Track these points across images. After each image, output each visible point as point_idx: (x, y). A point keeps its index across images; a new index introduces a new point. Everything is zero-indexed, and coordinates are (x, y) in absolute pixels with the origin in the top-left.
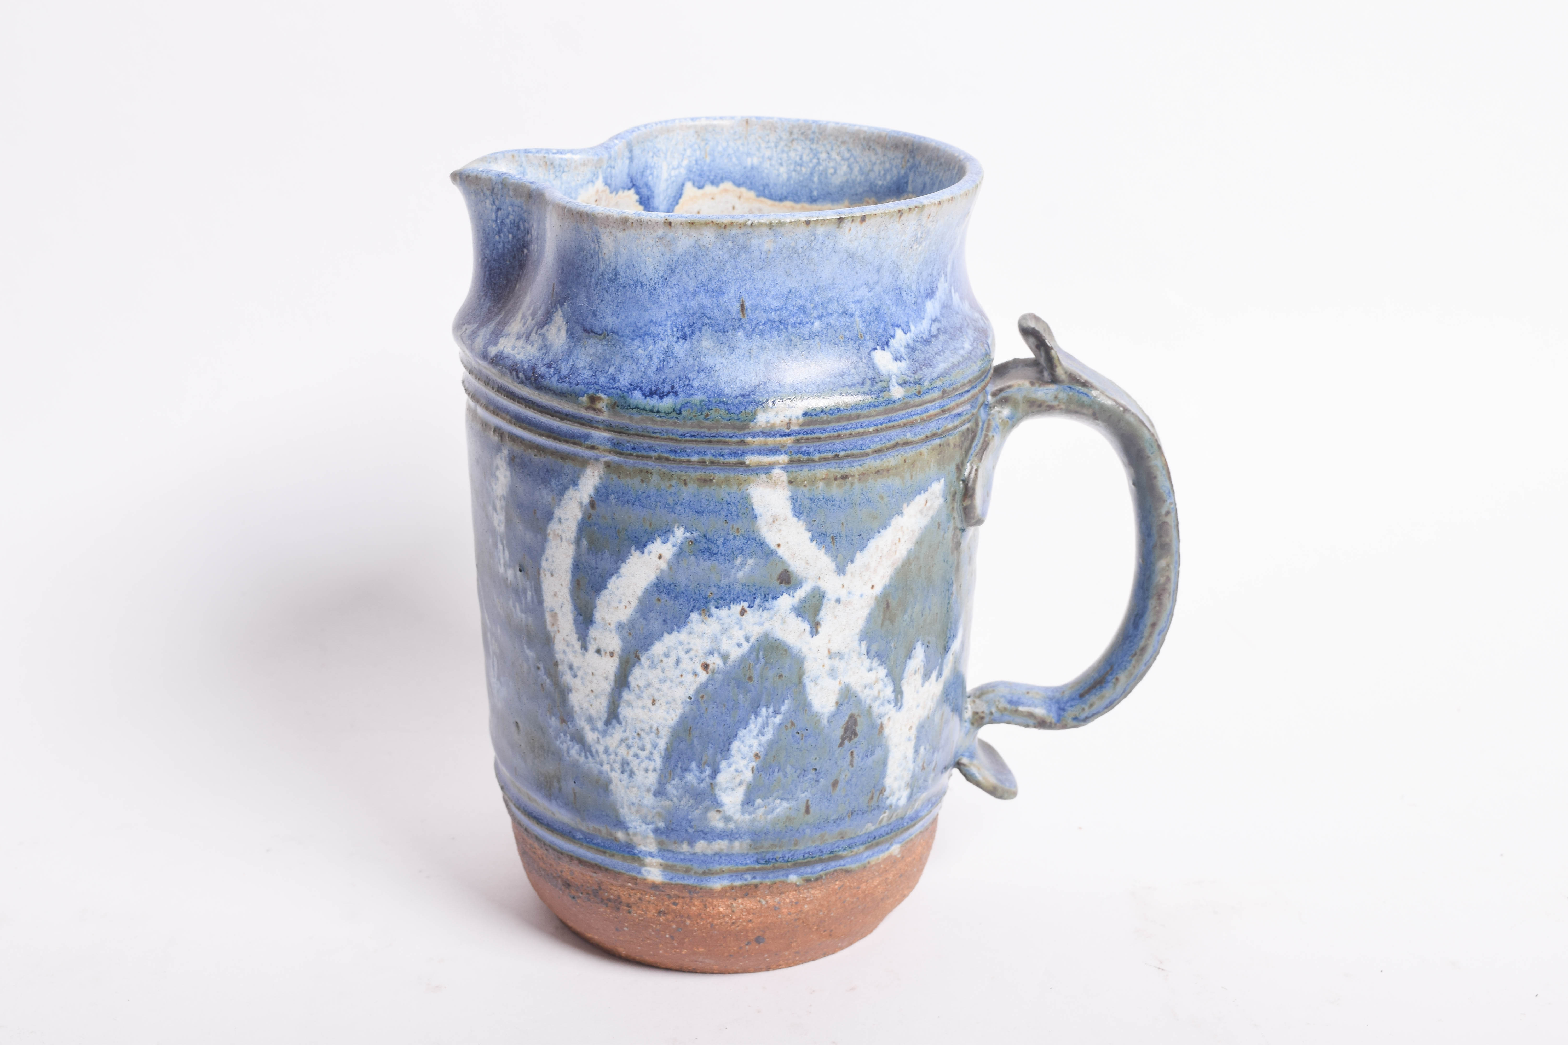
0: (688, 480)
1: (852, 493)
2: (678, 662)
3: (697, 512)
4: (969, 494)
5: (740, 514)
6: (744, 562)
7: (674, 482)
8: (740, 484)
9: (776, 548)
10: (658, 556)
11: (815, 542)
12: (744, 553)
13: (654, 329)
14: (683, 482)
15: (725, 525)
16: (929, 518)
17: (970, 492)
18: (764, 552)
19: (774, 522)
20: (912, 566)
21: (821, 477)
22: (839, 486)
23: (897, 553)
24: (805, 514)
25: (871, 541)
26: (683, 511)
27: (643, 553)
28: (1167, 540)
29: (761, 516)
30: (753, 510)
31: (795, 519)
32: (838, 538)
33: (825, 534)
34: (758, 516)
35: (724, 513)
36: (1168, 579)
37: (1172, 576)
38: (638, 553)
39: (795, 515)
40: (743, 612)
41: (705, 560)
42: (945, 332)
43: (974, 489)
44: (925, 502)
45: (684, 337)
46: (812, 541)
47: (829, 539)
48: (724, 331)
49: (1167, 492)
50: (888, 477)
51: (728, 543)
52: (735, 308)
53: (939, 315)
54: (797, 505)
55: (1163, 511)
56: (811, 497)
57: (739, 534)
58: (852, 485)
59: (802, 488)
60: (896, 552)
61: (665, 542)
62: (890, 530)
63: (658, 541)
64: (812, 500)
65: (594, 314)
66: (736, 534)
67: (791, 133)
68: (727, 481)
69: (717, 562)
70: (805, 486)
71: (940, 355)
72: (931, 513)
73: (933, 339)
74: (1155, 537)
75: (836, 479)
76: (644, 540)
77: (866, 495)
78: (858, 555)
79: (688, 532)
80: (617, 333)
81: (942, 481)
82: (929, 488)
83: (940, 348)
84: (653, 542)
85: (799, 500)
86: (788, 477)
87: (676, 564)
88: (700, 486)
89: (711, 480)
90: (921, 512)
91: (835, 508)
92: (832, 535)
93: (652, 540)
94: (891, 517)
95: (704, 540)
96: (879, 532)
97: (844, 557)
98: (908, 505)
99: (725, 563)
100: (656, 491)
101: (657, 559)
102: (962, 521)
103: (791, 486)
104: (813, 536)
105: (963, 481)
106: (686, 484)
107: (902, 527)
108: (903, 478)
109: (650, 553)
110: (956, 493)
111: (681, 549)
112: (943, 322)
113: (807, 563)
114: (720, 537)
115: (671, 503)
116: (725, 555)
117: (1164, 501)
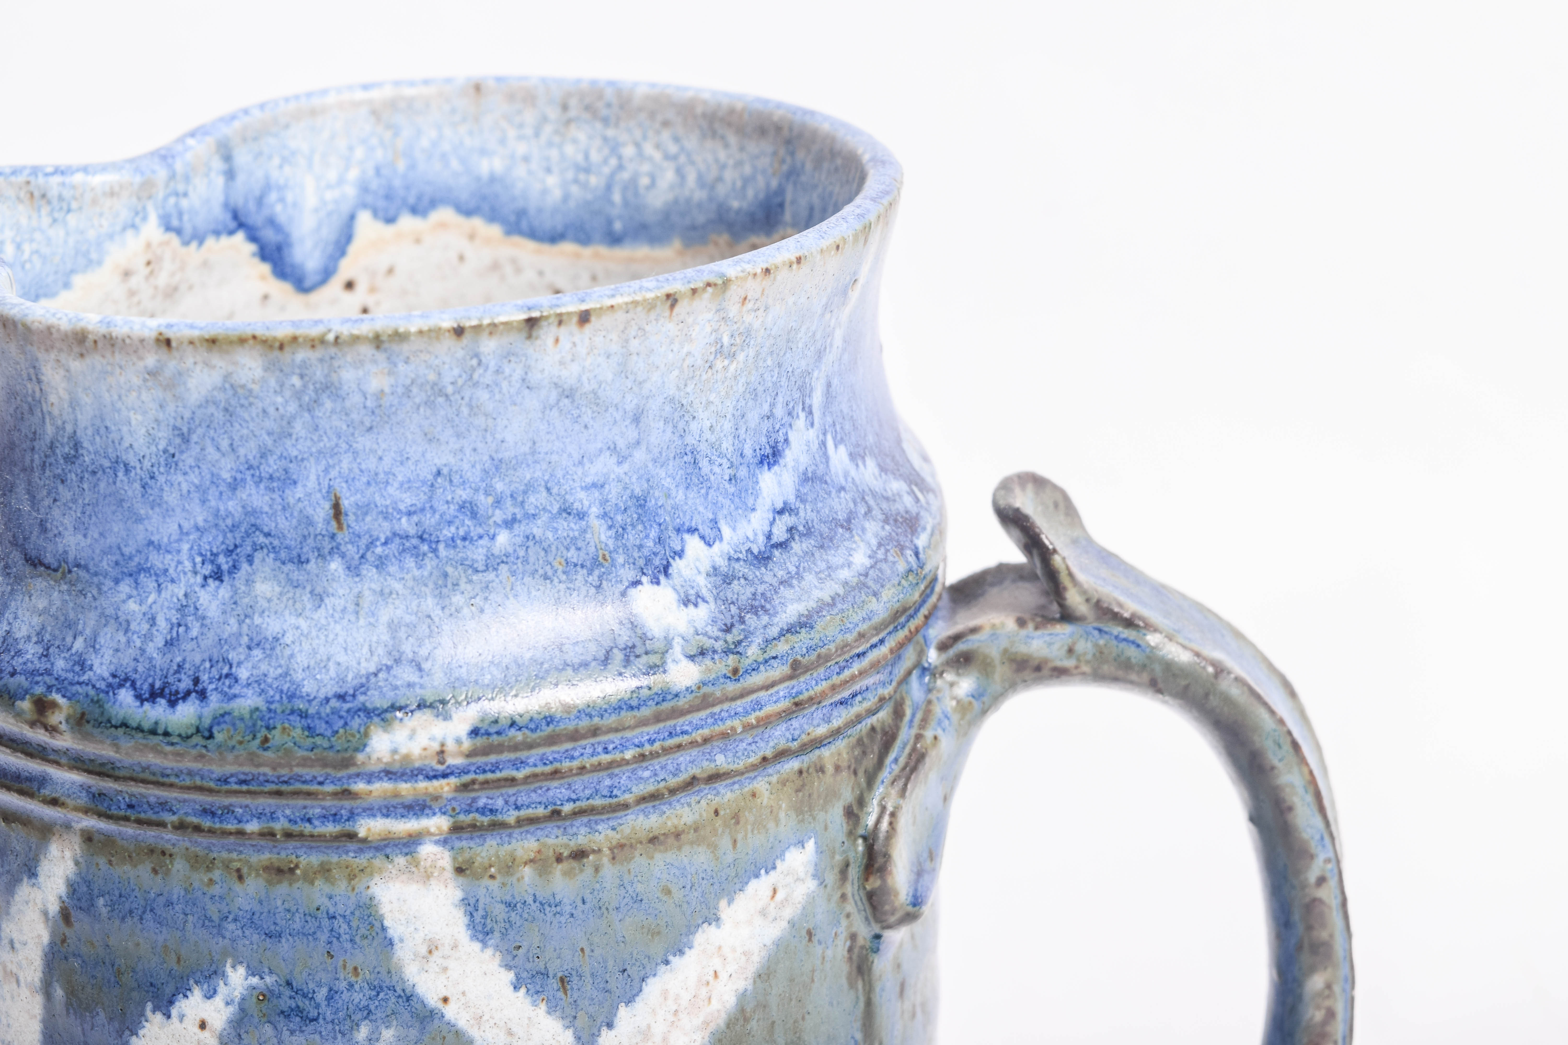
0: (245, 871)
1: (598, 886)
3: (269, 935)
4: (876, 866)
5: (357, 939)
6: (374, 1036)
7: (216, 874)
8: (352, 877)
9: (440, 1005)
10: (197, 1023)
11: (523, 990)
12: (373, 1017)
13: (156, 560)
14: (235, 874)
15: (329, 961)
16: (784, 924)
17: (880, 860)
18: (414, 1015)
19: (430, 952)
20: (754, 1023)
21: (526, 858)
22: (567, 874)
23: (714, 1001)
24: (497, 934)
25: (651, 981)
26: (240, 932)
27: (169, 1017)
28: (1324, 935)
29: (402, 940)
30: (384, 929)
31: (477, 946)
32: (575, 979)
33: (543, 974)
34: (396, 940)
35: (323, 937)
36: (1331, 1014)
37: (1340, 1008)
38: (159, 1017)
39: (474, 937)
41: (292, 1032)
42: (808, 533)
43: (887, 856)
44: (771, 893)
45: (218, 576)
46: (516, 988)
47: (554, 984)
48: (301, 561)
49: (1317, 837)
50: (679, 848)
51: (337, 997)
52: (321, 512)
53: (792, 499)
54: (478, 916)
55: (1312, 876)
56: (508, 898)
57: (360, 979)
58: (597, 870)
59: (486, 881)
60: (710, 998)
61: (210, 995)
62: (691, 955)
63: (197, 995)
64: (511, 906)
65: (43, 527)
66: (353, 979)
67: (565, 107)
68: (325, 870)
69: (317, 1037)
70: (492, 877)
71: (791, 586)
72: (788, 913)
73: (776, 553)
74: (1300, 928)
75: (559, 859)
76: (169, 990)
77: (630, 890)
78: (623, 1012)
79: (254, 975)
80: (86, 568)
81: (811, 845)
82: (779, 863)
83: (793, 569)
84: (186, 996)
85: (481, 905)
86: (454, 859)
87: (236, 1040)
88: (270, 883)
89: (292, 871)
90: (763, 913)
91: (563, 919)
92: (560, 975)
93: (184, 991)
94: (691, 929)
95: (288, 992)
96: (667, 962)
97: (591, 1017)
98: (729, 903)
99: (335, 1038)
100: (182, 893)
101: (197, 1030)
102: (867, 919)
103: (461, 879)
104: (518, 977)
105: (865, 838)
106: (240, 878)
107: (720, 948)
108: (713, 847)
109: (182, 1018)
110: (847, 865)
111: (242, 1010)
112: (802, 514)
113: (510, 1033)
114: (320, 985)
115: (216, 917)
116: (333, 1022)
117: (1312, 857)
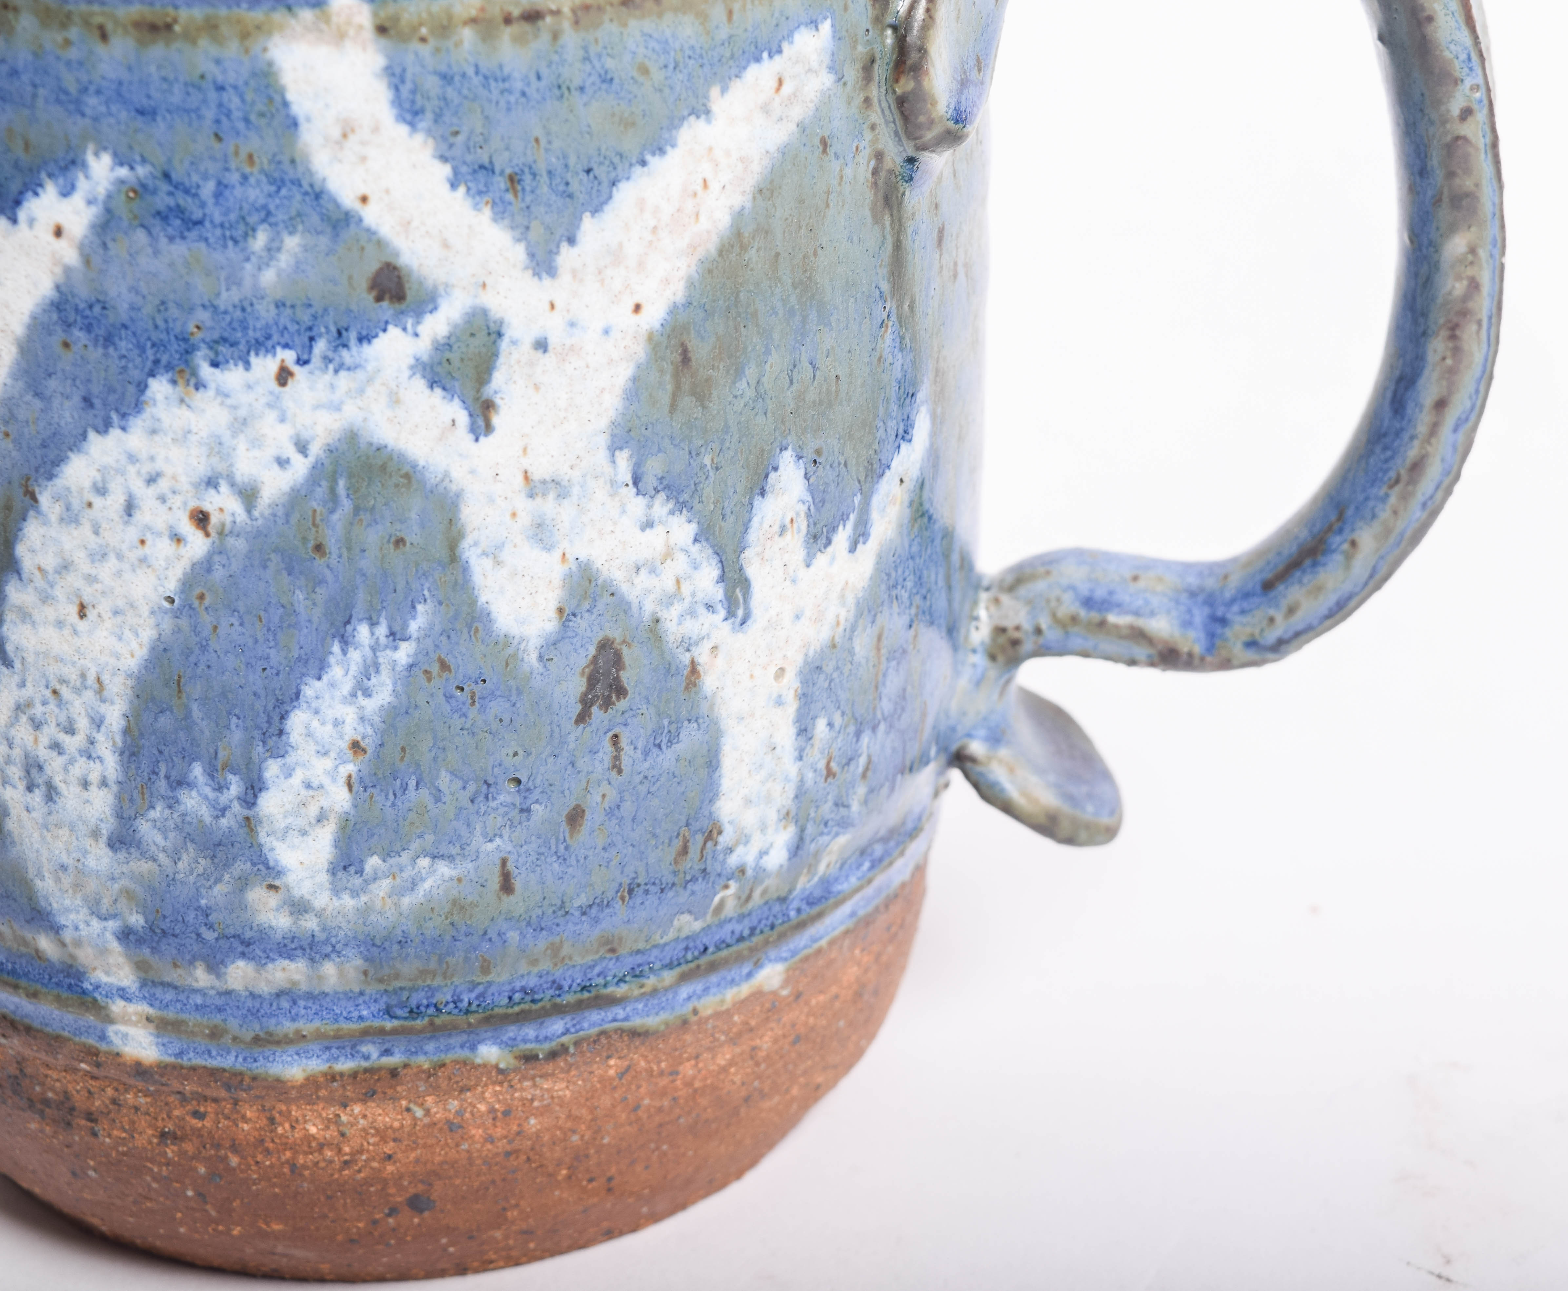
0: (109, 27)
1: (556, 58)
2: (130, 508)
3: (141, 112)
4: (909, 62)
5: (253, 117)
6: (275, 245)
7: (74, 33)
8: (245, 36)
9: (357, 206)
10: (51, 229)
11: (462, 189)
12: (272, 220)
14: (97, 33)
15: (217, 145)
16: (792, 127)
17: (914, 56)
18: (325, 218)
19: (345, 136)
20: (753, 252)
21: (465, 15)
22: (519, 40)
23: (702, 218)
24: (429, 115)
25: (623, 186)
26: (103, 109)
27: (14, 221)
28: (1468, 184)
29: (308, 120)
30: (286, 104)
31: (403, 130)
32: (528, 178)
33: (487, 169)
34: (301, 120)
35: (210, 114)
36: (1474, 285)
37: (1485, 278)
38: (3, 222)
39: (401, 118)
40: (284, 376)
41: (171, 239)
43: (923, 51)
44: (775, 84)
46: (454, 186)
47: (501, 183)
49: (1463, 57)
50: (660, 15)
51: (227, 193)
54: (405, 90)
55: (1455, 107)
56: (443, 68)
57: (255, 170)
58: (556, 36)
59: (415, 45)
60: (697, 215)
61: (67, 192)
62: (674, 158)
63: (50, 192)
64: (446, 78)
66: (247, 170)
68: (211, 27)
69: (202, 245)
70: (423, 40)
72: (798, 112)
74: (1439, 175)
75: (508, 20)
76: (14, 187)
77: (598, 65)
78: (588, 225)
79: (121, 164)
81: (826, 27)
82: (785, 46)
84: (36, 194)
85: (409, 76)
86: (375, 14)
87: (101, 251)
88: (142, 43)
89: (169, 27)
90: (766, 109)
91: (512, 99)
92: (508, 171)
93: (33, 187)
94: (675, 123)
95: (165, 187)
96: (643, 163)
97: (548, 228)
98: (724, 90)
99: (225, 246)
100: (30, 58)
101: (51, 238)
102: (896, 133)
103: (383, 41)
104: (456, 172)
105: (895, 28)
106: (104, 36)
107: (710, 149)
108: (703, 17)
109: (31, 222)
110: (873, 61)
111: (108, 211)
113: (446, 245)
114: (205, 177)
115: (73, 88)
116: (222, 225)
117: (1457, 82)
